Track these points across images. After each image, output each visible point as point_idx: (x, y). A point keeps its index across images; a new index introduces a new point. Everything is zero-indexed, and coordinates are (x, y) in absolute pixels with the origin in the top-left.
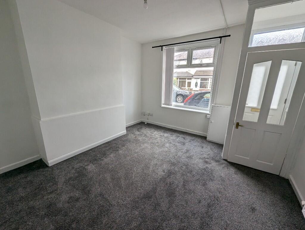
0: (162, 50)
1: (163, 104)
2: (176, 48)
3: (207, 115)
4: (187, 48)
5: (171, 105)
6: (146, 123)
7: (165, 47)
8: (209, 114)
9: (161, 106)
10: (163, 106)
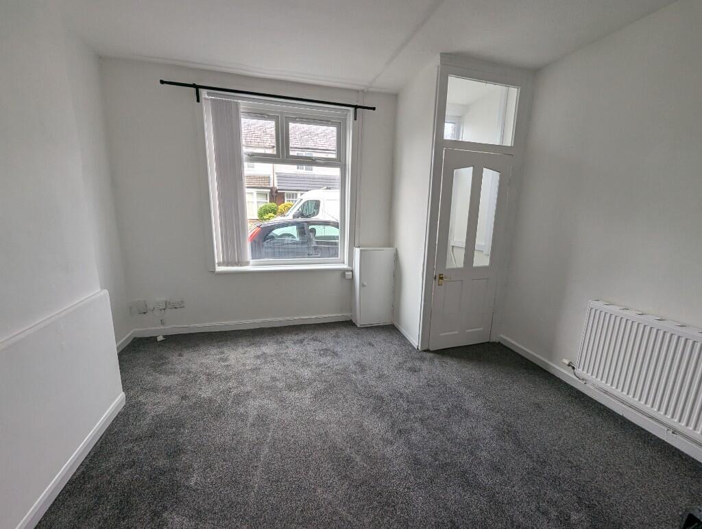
0: (198, 101)
1: (219, 264)
2: (243, 103)
3: (347, 273)
4: (272, 112)
5: (247, 263)
6: (160, 338)
7: (208, 94)
8: (348, 271)
9: (214, 272)
10: (219, 269)
